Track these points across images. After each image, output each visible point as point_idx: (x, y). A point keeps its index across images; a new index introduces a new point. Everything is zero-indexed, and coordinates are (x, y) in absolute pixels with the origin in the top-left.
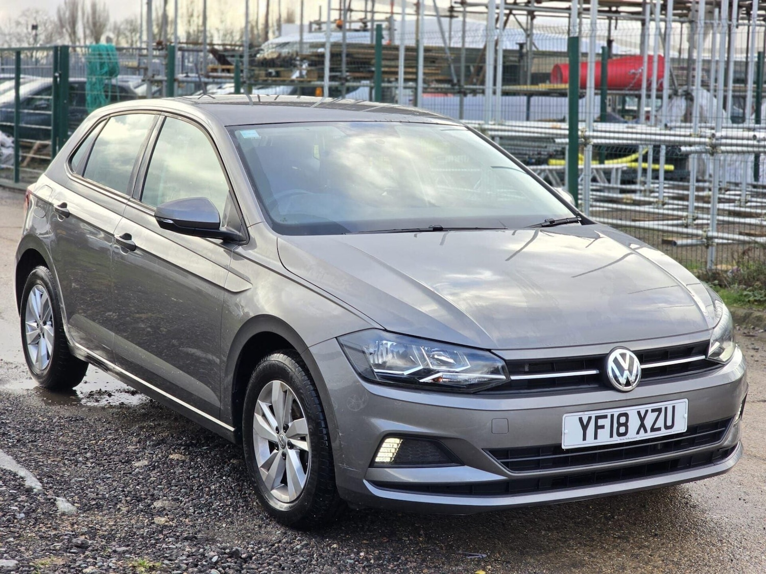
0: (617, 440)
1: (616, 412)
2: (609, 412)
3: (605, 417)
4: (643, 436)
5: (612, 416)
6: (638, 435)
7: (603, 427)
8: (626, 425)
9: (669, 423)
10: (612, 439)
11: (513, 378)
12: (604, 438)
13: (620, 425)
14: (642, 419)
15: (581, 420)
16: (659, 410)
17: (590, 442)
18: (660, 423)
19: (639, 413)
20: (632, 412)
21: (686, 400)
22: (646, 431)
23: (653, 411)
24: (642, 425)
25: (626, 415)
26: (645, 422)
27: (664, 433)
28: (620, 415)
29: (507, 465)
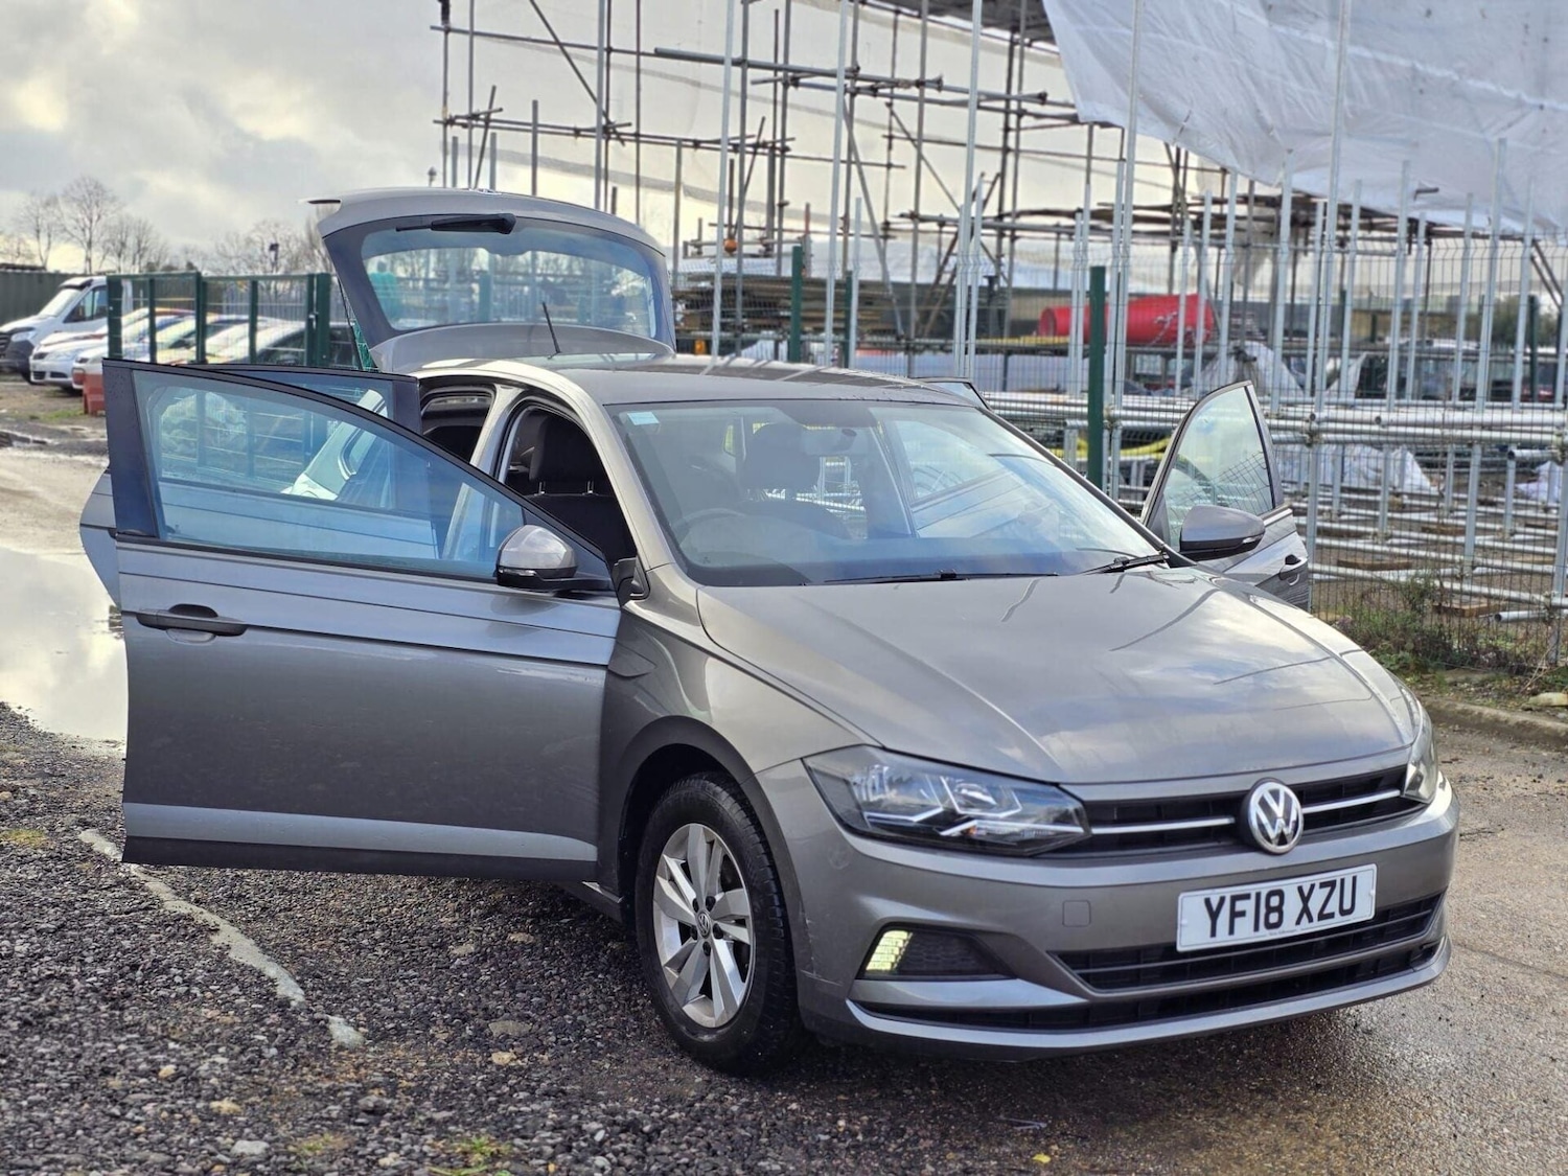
1: (1265, 888)
3: (1247, 897)
8: (1279, 909)
9: (1347, 905)
10: (1257, 934)
11: (1096, 831)
13: (1270, 910)
14: (1305, 899)
15: (1208, 902)
16: (1332, 884)
18: (1334, 906)
19: (1300, 889)
20: (1290, 888)
21: (1374, 866)
22: (1311, 920)
23: (1323, 885)
24: (1305, 910)
25: (1280, 893)
28: (1271, 894)
29: (1086, 978)
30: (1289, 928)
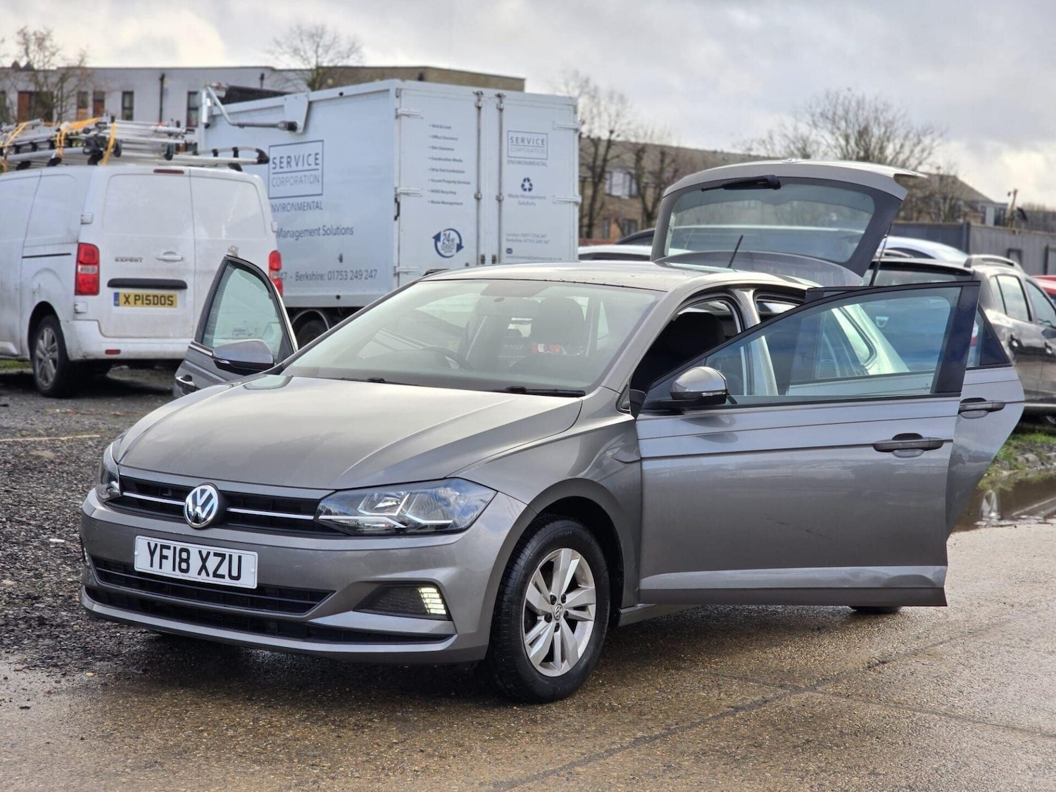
0: (178, 575)
2: (172, 544)
3: (168, 548)
4: (203, 578)
5: (175, 548)
6: (199, 576)
7: (166, 557)
9: (235, 573)
12: (167, 570)
13: (182, 560)
14: (204, 560)
17: (155, 570)
20: (194, 549)
22: (208, 575)
23: (216, 554)
24: (204, 567)
26: (207, 564)
27: (227, 582)
30: (192, 576)
